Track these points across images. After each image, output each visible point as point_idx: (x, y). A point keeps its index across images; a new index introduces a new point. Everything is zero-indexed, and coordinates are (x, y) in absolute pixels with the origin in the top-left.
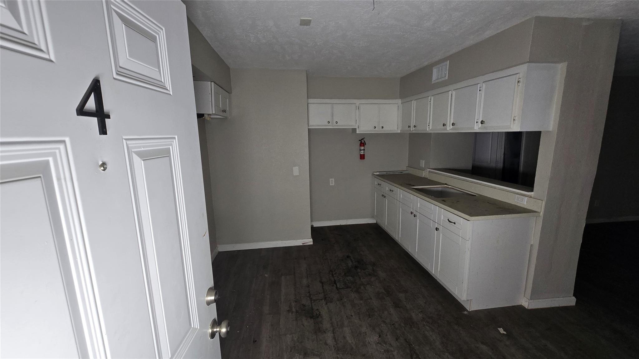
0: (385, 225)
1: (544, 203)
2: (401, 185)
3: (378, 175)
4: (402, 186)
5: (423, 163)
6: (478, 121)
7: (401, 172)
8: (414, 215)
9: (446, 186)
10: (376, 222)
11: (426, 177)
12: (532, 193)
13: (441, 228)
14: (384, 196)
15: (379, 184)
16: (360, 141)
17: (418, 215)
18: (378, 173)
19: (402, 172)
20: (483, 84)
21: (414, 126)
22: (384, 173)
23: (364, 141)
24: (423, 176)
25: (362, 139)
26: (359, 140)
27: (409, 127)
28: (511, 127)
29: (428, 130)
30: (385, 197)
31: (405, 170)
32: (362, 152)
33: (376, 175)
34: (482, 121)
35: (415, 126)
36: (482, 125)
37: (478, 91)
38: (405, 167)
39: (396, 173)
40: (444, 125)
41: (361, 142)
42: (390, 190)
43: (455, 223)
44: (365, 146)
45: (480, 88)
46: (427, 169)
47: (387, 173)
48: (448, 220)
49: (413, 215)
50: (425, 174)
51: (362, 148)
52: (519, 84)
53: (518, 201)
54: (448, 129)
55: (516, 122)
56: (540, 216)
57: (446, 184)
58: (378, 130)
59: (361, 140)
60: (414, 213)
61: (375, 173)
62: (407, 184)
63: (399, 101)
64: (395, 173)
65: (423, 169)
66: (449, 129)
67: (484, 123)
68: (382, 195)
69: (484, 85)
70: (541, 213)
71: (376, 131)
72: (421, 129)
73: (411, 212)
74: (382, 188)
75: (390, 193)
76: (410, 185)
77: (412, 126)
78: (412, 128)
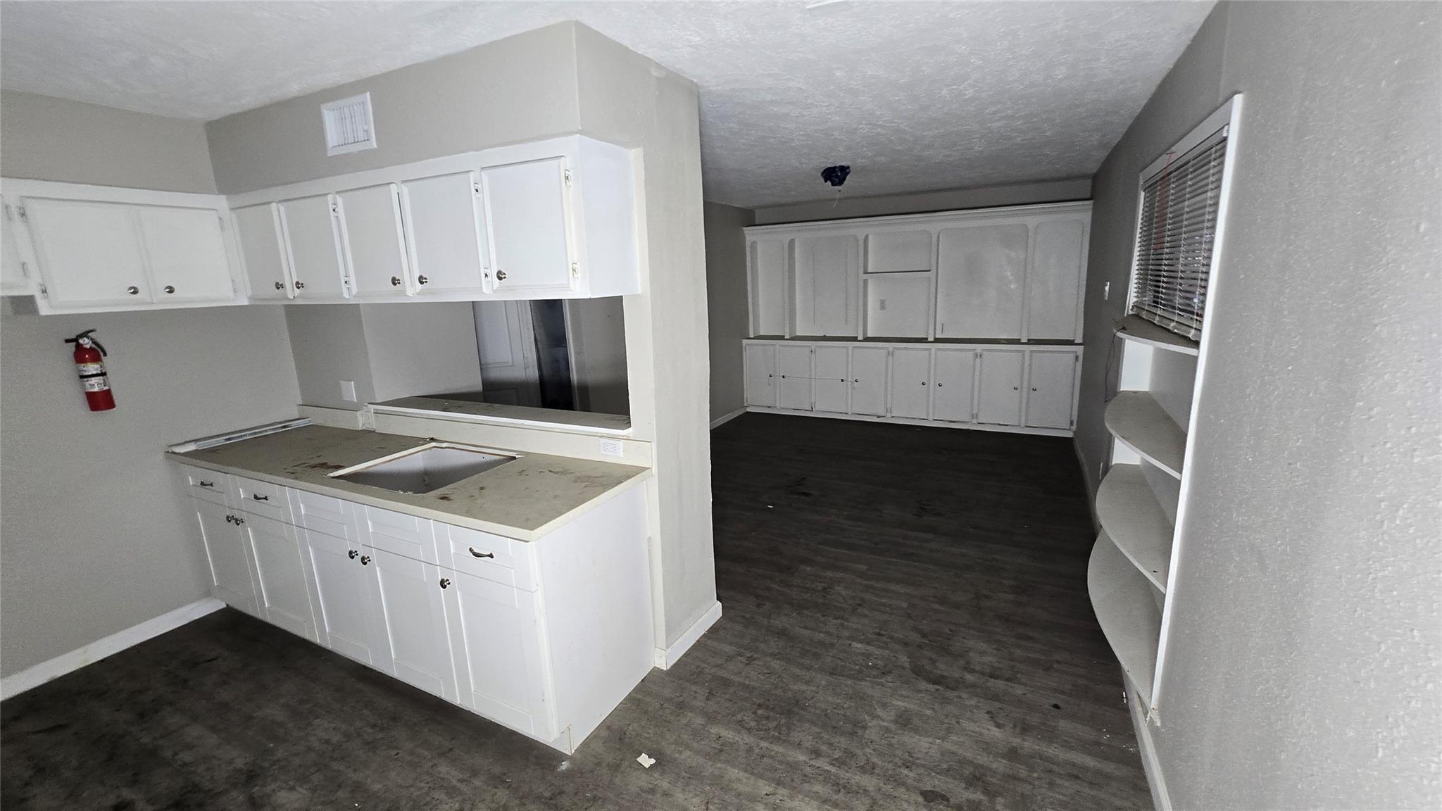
0: (265, 608)
1: (654, 445)
2: (293, 475)
3: (196, 451)
4: (296, 478)
5: (350, 391)
6: (488, 271)
7: (284, 427)
8: (363, 558)
9: (433, 444)
10: (225, 606)
11: (369, 427)
12: (630, 430)
13: (454, 579)
14: (236, 520)
15: (205, 482)
16: (74, 344)
17: (374, 555)
18: (191, 447)
19: (285, 424)
20: (482, 173)
21: (297, 283)
22: (218, 442)
23: (94, 342)
24: (360, 427)
25: (81, 336)
26: (67, 341)
27: (278, 288)
28: (572, 288)
29: (346, 295)
30: (238, 522)
31: (297, 417)
32: (95, 385)
33: (186, 454)
34: (499, 272)
35: (299, 285)
36: (500, 283)
37: (473, 191)
38: (296, 408)
39: (266, 431)
40: (395, 281)
41: (79, 347)
42: (256, 497)
43: (491, 556)
44: (103, 357)
45: (475, 183)
46: (370, 405)
47: (229, 439)
48: (470, 549)
49: (358, 559)
50: (364, 420)
51: (92, 368)
52: (568, 183)
53: (608, 453)
54: (409, 293)
55: (578, 275)
56: (652, 475)
57: (432, 440)
58: (153, 300)
59: (76, 340)
60: (361, 554)
61: (177, 450)
62: (314, 467)
63: (221, 202)
64: (260, 432)
65: (354, 408)
66: (412, 292)
67: (505, 278)
68: (229, 519)
69: (485, 176)
70: (653, 468)
71: (143, 303)
72: (319, 293)
73: (351, 553)
74: (223, 493)
75: (257, 503)
76: (326, 466)
77: (288, 285)
78: (291, 292)
